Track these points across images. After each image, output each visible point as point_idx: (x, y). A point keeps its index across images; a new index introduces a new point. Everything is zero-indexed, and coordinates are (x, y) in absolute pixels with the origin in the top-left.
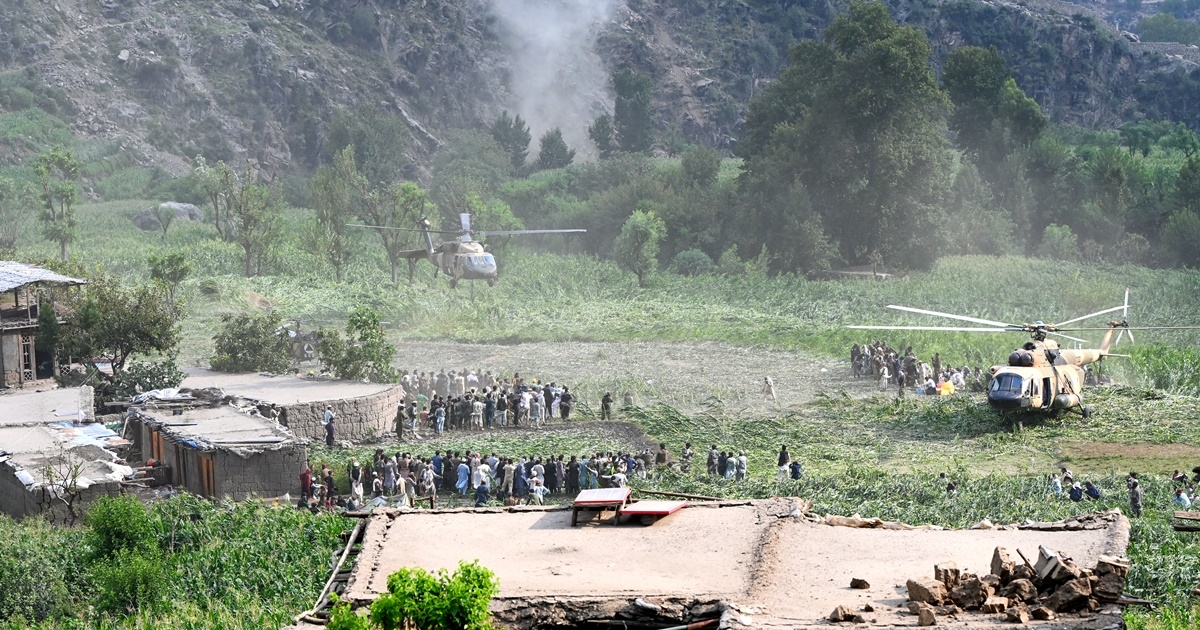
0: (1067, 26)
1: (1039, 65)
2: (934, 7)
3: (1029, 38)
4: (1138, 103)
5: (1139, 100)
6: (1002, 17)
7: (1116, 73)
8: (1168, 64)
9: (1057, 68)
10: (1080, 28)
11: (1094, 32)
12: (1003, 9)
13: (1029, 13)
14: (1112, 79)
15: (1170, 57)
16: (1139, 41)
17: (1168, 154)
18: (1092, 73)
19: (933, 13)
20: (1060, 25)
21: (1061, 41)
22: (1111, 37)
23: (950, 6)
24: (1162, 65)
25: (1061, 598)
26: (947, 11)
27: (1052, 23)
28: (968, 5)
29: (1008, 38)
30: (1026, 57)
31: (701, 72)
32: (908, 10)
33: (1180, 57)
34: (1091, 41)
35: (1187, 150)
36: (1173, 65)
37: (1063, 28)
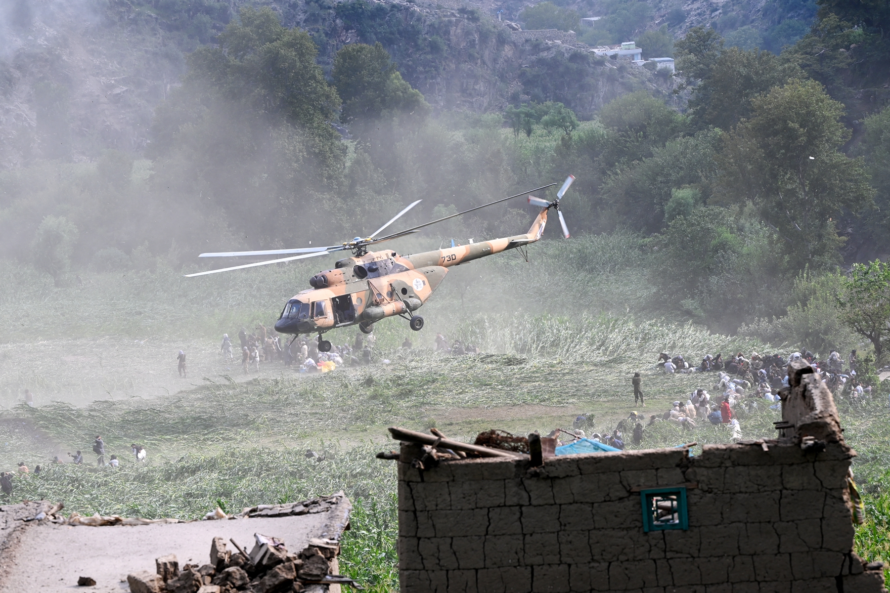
0: (454, 19)
1: (429, 57)
2: (330, 8)
3: (419, 32)
4: (523, 87)
5: (524, 84)
6: (394, 14)
7: (501, 60)
8: (548, 49)
9: (446, 58)
10: (466, 21)
11: (479, 24)
12: (394, 6)
13: (418, 9)
14: (498, 66)
15: (550, 42)
16: (520, 30)
17: (549, 132)
18: (479, 61)
19: (329, 14)
20: (447, 19)
21: (449, 34)
22: (494, 27)
23: (344, 6)
24: (543, 50)
25: (268, 583)
26: (341, 11)
27: (440, 17)
28: (361, 5)
29: (400, 33)
30: (418, 50)
31: (115, 80)
32: (305, 12)
33: (559, 42)
34: (476, 32)
35: (566, 128)
36: (554, 50)
37: (450, 22)
